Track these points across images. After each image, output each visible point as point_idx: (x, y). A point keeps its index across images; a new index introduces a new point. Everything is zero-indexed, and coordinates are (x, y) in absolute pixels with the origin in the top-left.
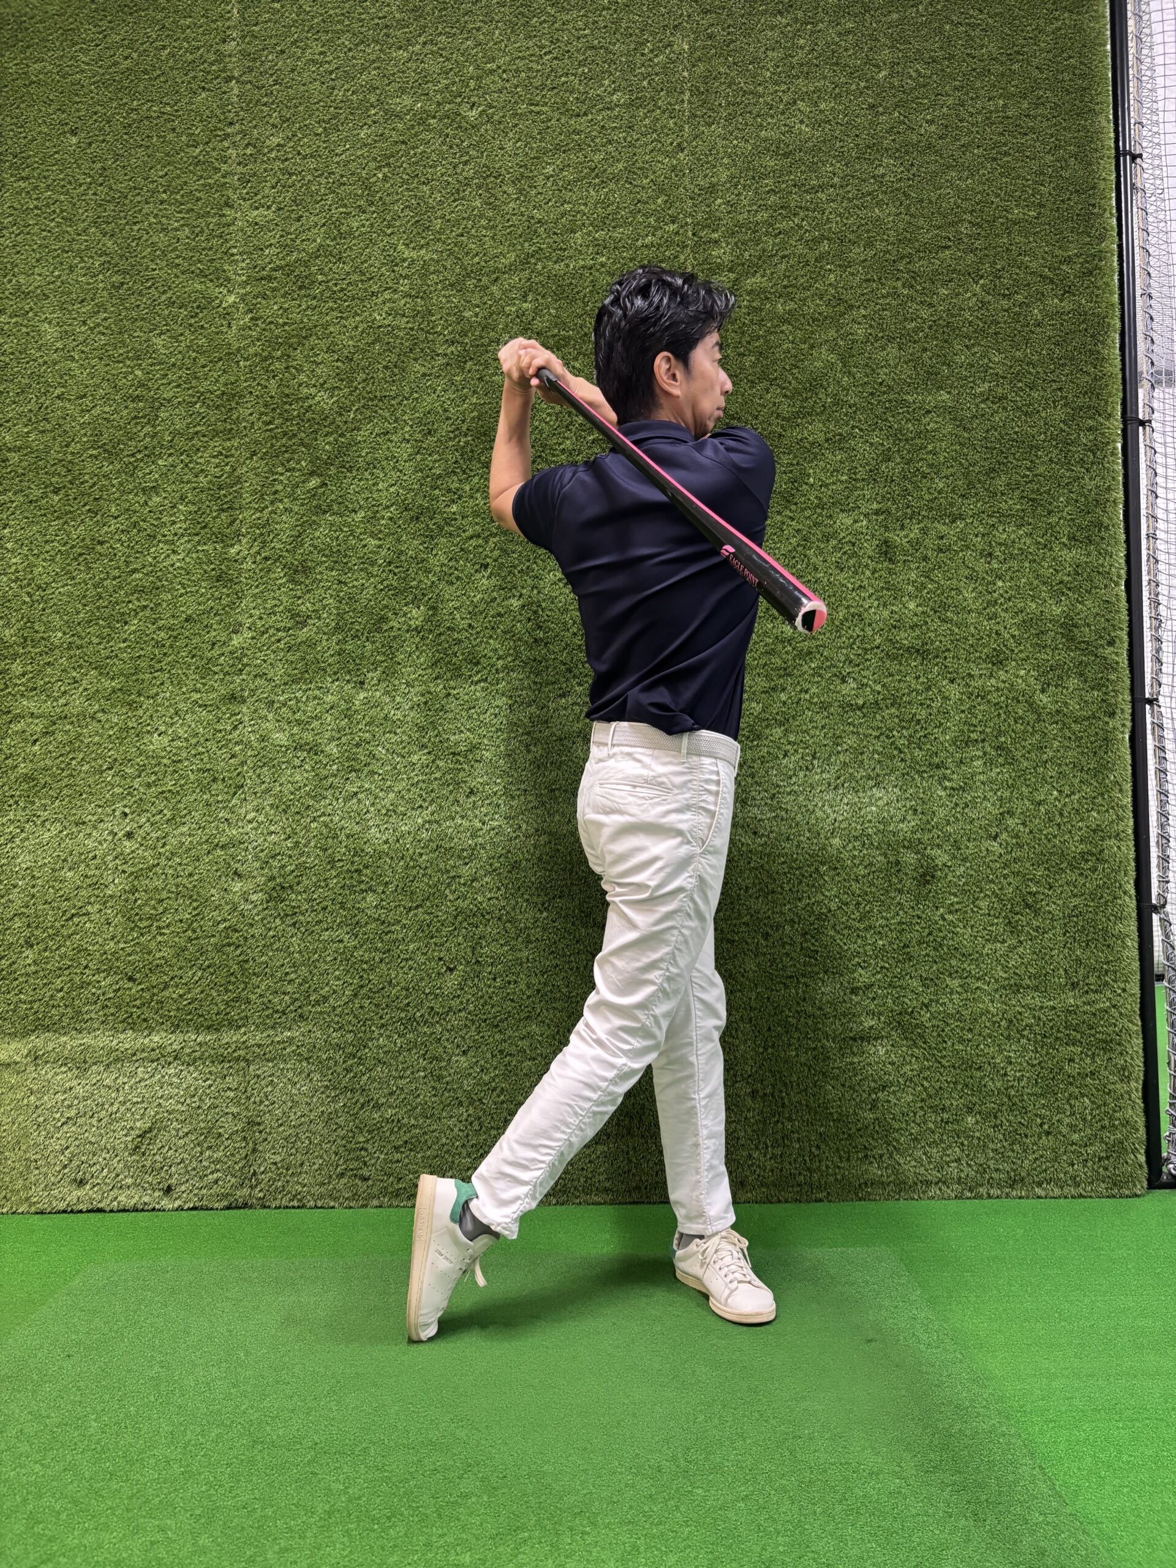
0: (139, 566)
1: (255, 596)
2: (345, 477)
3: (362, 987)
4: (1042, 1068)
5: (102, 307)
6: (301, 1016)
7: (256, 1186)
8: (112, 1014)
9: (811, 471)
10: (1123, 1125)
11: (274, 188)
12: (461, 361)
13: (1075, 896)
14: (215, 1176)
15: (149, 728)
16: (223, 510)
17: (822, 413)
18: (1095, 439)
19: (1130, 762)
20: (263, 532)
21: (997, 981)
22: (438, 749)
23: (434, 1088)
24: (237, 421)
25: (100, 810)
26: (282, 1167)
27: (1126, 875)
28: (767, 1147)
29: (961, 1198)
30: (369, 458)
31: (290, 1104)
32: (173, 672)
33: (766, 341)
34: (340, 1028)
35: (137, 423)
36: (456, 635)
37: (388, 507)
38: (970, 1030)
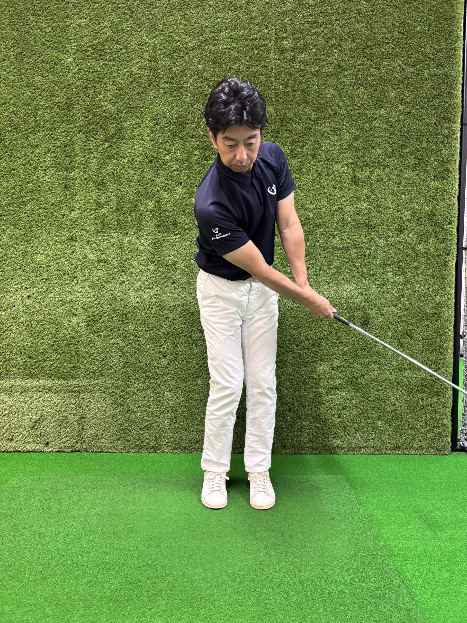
0: (30, 181)
1: (81, 195)
2: (120, 143)
3: (127, 363)
4: (410, 402)
5: (12, 63)
6: (101, 374)
7: (83, 443)
8: (23, 372)
9: (324, 144)
10: (442, 426)
11: (88, 9)
12: (171, 91)
13: (428, 331)
14: (66, 439)
15: (36, 251)
16: (67, 156)
17: (329, 118)
18: (449, 132)
19: (455, 275)
20: (85, 167)
21: (393, 366)
22: (159, 263)
23: (157, 405)
24: (72, 116)
25: (16, 286)
26: (94, 436)
27: (450, 323)
28: (295, 431)
29: (374, 454)
30: (130, 135)
31: (97, 410)
32: (46, 227)
33: (306, 85)
34: (118, 380)
35: (28, 116)
36: (168, 214)
37: (138, 157)
38: (381, 386)
